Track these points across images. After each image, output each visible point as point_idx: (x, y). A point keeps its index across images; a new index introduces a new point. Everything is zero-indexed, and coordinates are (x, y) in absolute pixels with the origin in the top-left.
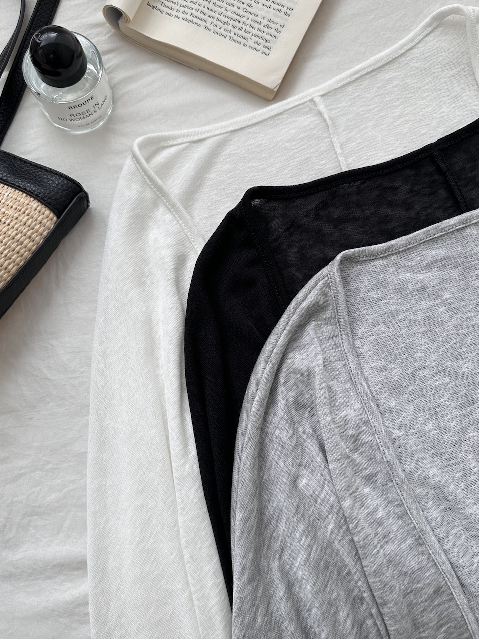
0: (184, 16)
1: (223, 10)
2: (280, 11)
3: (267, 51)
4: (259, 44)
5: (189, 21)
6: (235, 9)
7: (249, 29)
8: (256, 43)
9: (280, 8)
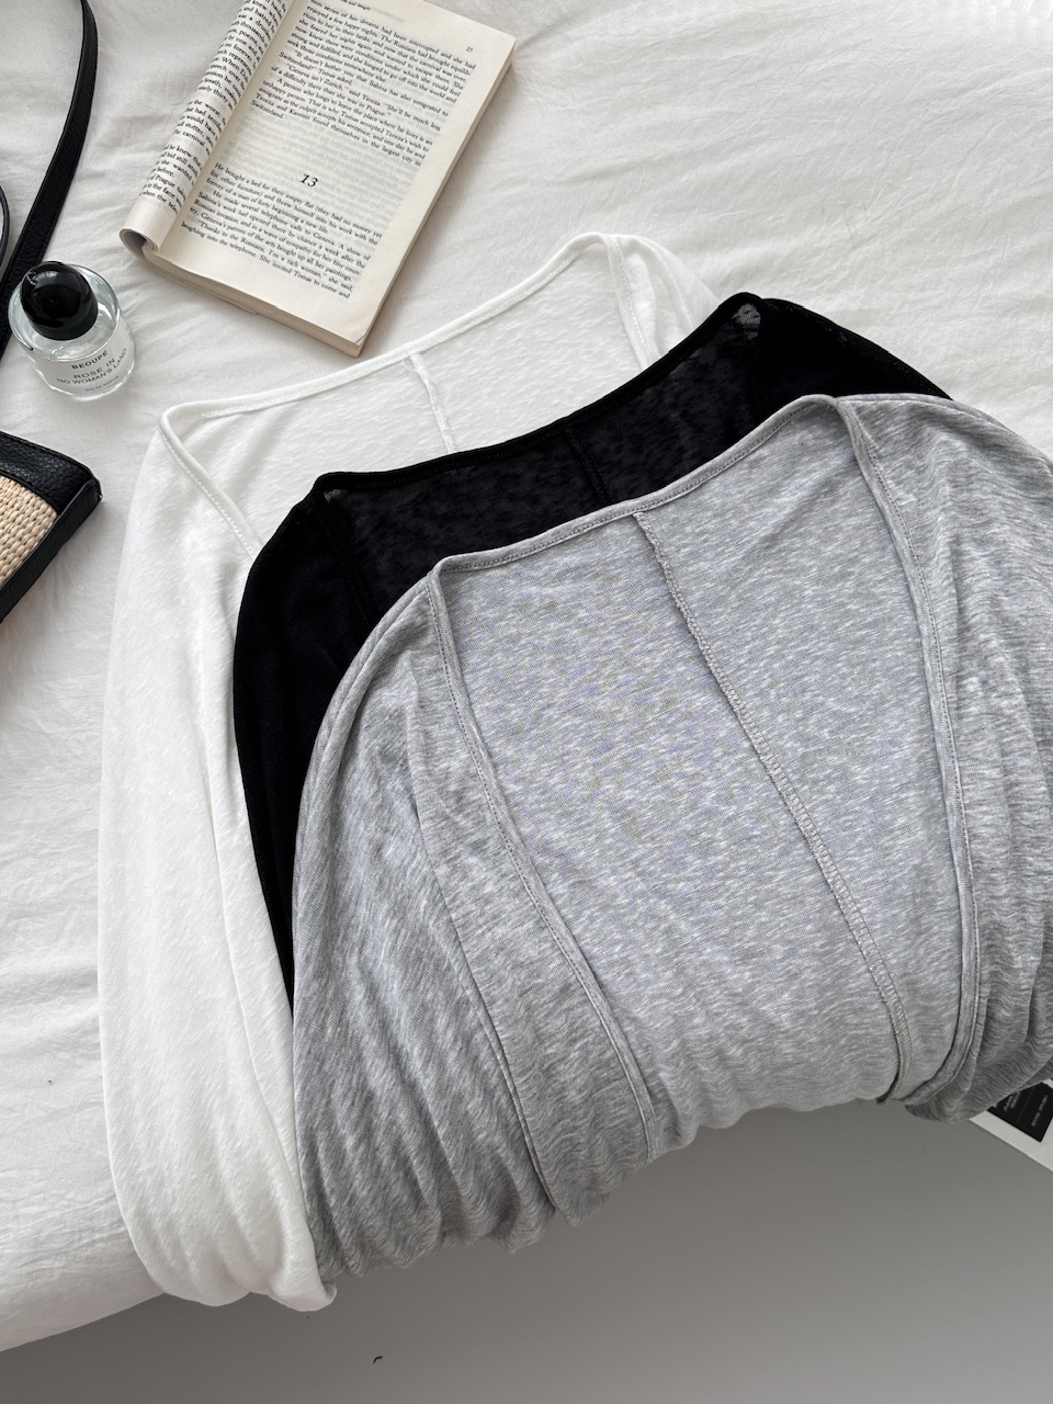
0: (234, 242)
1: (286, 235)
2: (364, 237)
3: (346, 291)
4: (335, 282)
5: (240, 249)
6: (303, 233)
7: (321, 261)
8: (331, 280)
9: (363, 233)
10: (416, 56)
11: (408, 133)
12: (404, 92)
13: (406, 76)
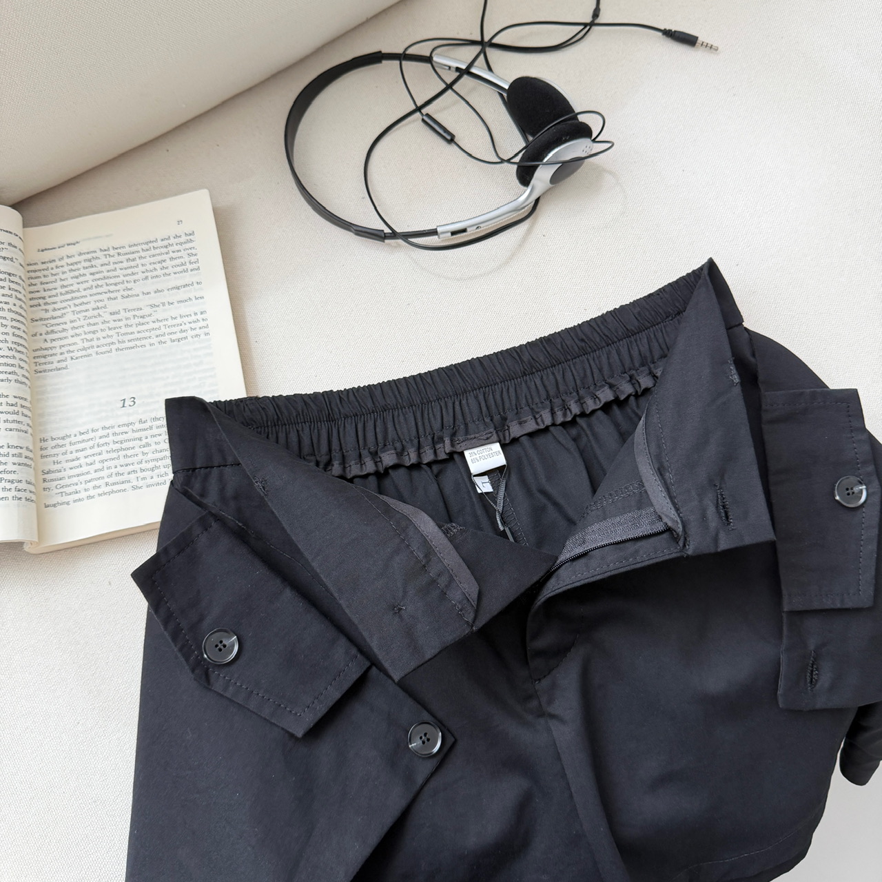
0: (100, 491)
1: (140, 456)
5: (109, 493)
6: (154, 447)
10: (143, 254)
11: (181, 316)
12: (154, 288)
13: (146, 274)
